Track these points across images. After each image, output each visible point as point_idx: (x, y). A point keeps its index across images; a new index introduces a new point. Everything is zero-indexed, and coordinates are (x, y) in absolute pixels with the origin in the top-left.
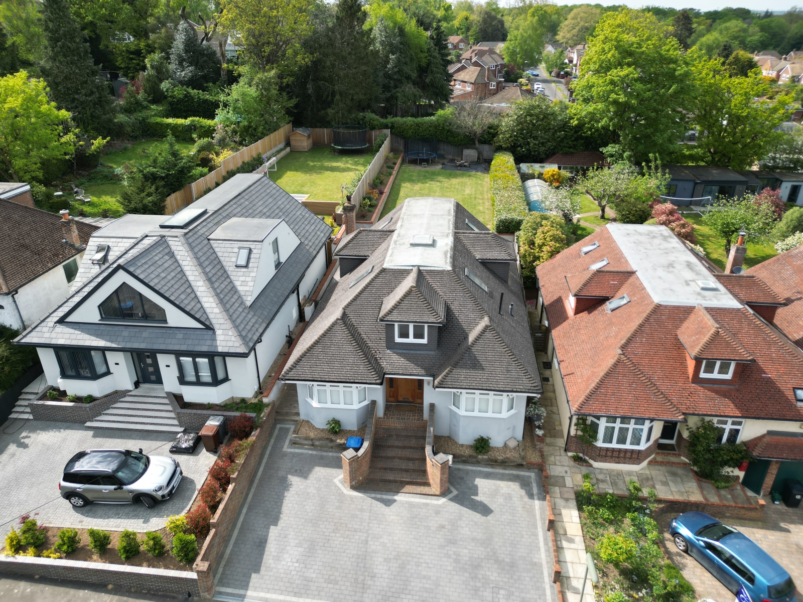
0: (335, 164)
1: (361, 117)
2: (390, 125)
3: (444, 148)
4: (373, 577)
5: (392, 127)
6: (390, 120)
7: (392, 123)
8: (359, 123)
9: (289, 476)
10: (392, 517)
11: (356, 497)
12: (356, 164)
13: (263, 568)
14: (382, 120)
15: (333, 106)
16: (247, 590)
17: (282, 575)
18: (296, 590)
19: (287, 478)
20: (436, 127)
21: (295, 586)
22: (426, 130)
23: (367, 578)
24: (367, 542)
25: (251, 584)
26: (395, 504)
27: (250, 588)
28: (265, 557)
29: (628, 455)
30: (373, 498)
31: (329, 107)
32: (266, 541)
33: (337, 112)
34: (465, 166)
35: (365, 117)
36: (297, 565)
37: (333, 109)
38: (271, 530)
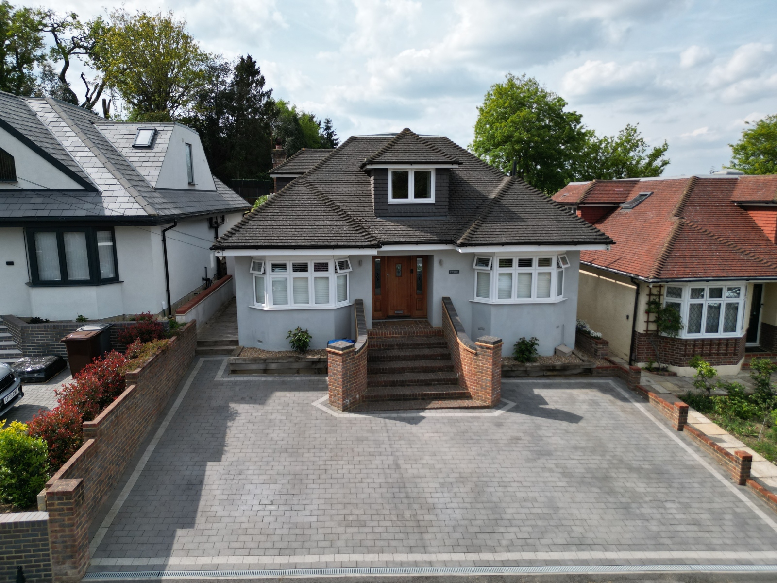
4: (431, 509)
9: (232, 405)
10: (427, 436)
11: (356, 419)
13: (200, 521)
16: (168, 556)
17: (244, 526)
18: (279, 545)
19: (228, 407)
21: (276, 538)
23: (419, 512)
24: (398, 466)
25: (175, 546)
26: (424, 421)
27: (174, 553)
28: (202, 503)
29: (723, 349)
30: (385, 418)
32: (201, 482)
36: (273, 507)
38: (208, 468)
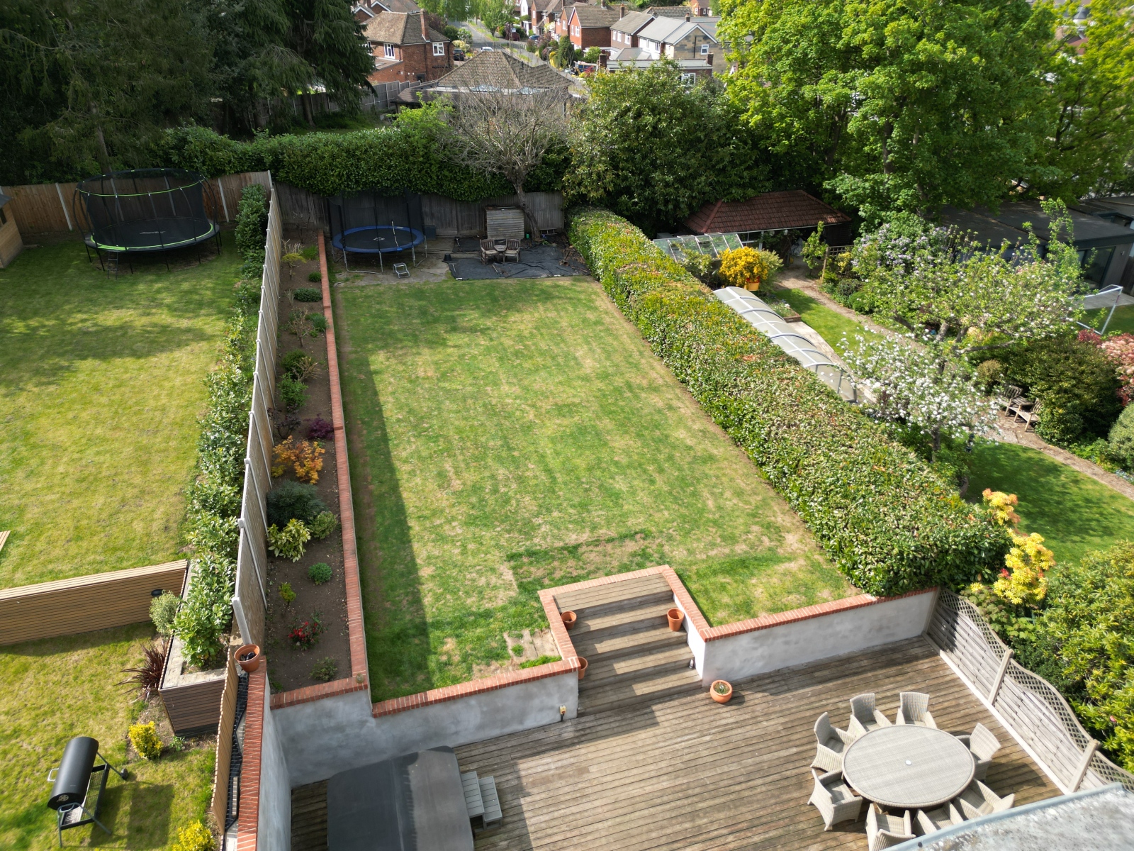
0: (111, 317)
1: (173, 142)
2: (268, 159)
3: (433, 212)
5: (276, 165)
6: (264, 143)
7: (273, 152)
8: (167, 161)
12: (191, 305)
14: (240, 146)
15: (66, 113)
20: (404, 156)
22: (377, 167)
31: (54, 117)
33: (88, 133)
34: (509, 260)
35: (184, 141)
37: (68, 123)
